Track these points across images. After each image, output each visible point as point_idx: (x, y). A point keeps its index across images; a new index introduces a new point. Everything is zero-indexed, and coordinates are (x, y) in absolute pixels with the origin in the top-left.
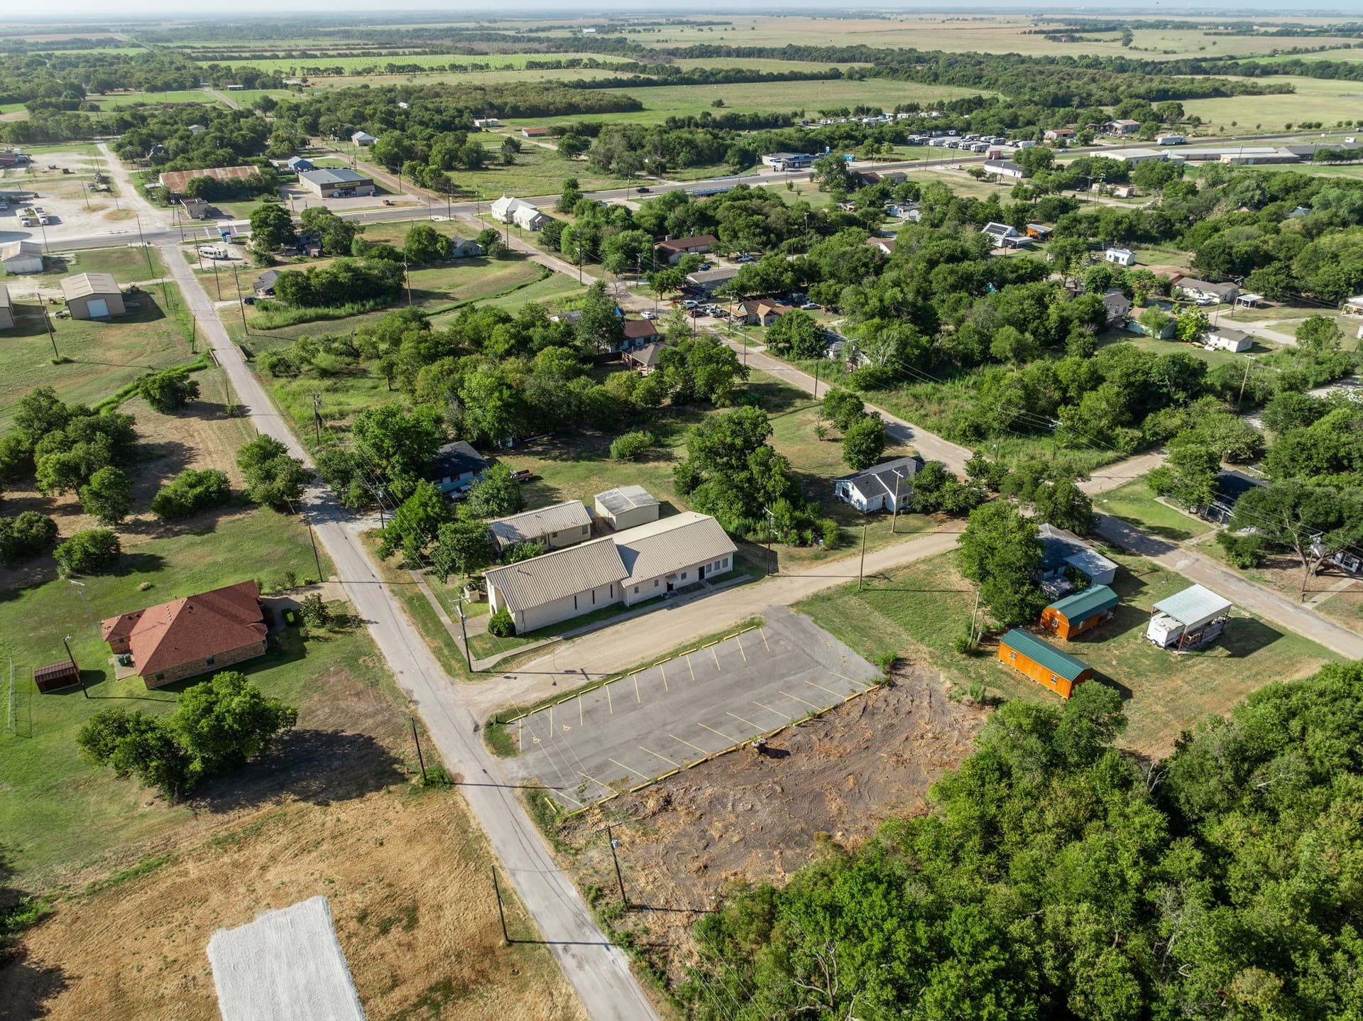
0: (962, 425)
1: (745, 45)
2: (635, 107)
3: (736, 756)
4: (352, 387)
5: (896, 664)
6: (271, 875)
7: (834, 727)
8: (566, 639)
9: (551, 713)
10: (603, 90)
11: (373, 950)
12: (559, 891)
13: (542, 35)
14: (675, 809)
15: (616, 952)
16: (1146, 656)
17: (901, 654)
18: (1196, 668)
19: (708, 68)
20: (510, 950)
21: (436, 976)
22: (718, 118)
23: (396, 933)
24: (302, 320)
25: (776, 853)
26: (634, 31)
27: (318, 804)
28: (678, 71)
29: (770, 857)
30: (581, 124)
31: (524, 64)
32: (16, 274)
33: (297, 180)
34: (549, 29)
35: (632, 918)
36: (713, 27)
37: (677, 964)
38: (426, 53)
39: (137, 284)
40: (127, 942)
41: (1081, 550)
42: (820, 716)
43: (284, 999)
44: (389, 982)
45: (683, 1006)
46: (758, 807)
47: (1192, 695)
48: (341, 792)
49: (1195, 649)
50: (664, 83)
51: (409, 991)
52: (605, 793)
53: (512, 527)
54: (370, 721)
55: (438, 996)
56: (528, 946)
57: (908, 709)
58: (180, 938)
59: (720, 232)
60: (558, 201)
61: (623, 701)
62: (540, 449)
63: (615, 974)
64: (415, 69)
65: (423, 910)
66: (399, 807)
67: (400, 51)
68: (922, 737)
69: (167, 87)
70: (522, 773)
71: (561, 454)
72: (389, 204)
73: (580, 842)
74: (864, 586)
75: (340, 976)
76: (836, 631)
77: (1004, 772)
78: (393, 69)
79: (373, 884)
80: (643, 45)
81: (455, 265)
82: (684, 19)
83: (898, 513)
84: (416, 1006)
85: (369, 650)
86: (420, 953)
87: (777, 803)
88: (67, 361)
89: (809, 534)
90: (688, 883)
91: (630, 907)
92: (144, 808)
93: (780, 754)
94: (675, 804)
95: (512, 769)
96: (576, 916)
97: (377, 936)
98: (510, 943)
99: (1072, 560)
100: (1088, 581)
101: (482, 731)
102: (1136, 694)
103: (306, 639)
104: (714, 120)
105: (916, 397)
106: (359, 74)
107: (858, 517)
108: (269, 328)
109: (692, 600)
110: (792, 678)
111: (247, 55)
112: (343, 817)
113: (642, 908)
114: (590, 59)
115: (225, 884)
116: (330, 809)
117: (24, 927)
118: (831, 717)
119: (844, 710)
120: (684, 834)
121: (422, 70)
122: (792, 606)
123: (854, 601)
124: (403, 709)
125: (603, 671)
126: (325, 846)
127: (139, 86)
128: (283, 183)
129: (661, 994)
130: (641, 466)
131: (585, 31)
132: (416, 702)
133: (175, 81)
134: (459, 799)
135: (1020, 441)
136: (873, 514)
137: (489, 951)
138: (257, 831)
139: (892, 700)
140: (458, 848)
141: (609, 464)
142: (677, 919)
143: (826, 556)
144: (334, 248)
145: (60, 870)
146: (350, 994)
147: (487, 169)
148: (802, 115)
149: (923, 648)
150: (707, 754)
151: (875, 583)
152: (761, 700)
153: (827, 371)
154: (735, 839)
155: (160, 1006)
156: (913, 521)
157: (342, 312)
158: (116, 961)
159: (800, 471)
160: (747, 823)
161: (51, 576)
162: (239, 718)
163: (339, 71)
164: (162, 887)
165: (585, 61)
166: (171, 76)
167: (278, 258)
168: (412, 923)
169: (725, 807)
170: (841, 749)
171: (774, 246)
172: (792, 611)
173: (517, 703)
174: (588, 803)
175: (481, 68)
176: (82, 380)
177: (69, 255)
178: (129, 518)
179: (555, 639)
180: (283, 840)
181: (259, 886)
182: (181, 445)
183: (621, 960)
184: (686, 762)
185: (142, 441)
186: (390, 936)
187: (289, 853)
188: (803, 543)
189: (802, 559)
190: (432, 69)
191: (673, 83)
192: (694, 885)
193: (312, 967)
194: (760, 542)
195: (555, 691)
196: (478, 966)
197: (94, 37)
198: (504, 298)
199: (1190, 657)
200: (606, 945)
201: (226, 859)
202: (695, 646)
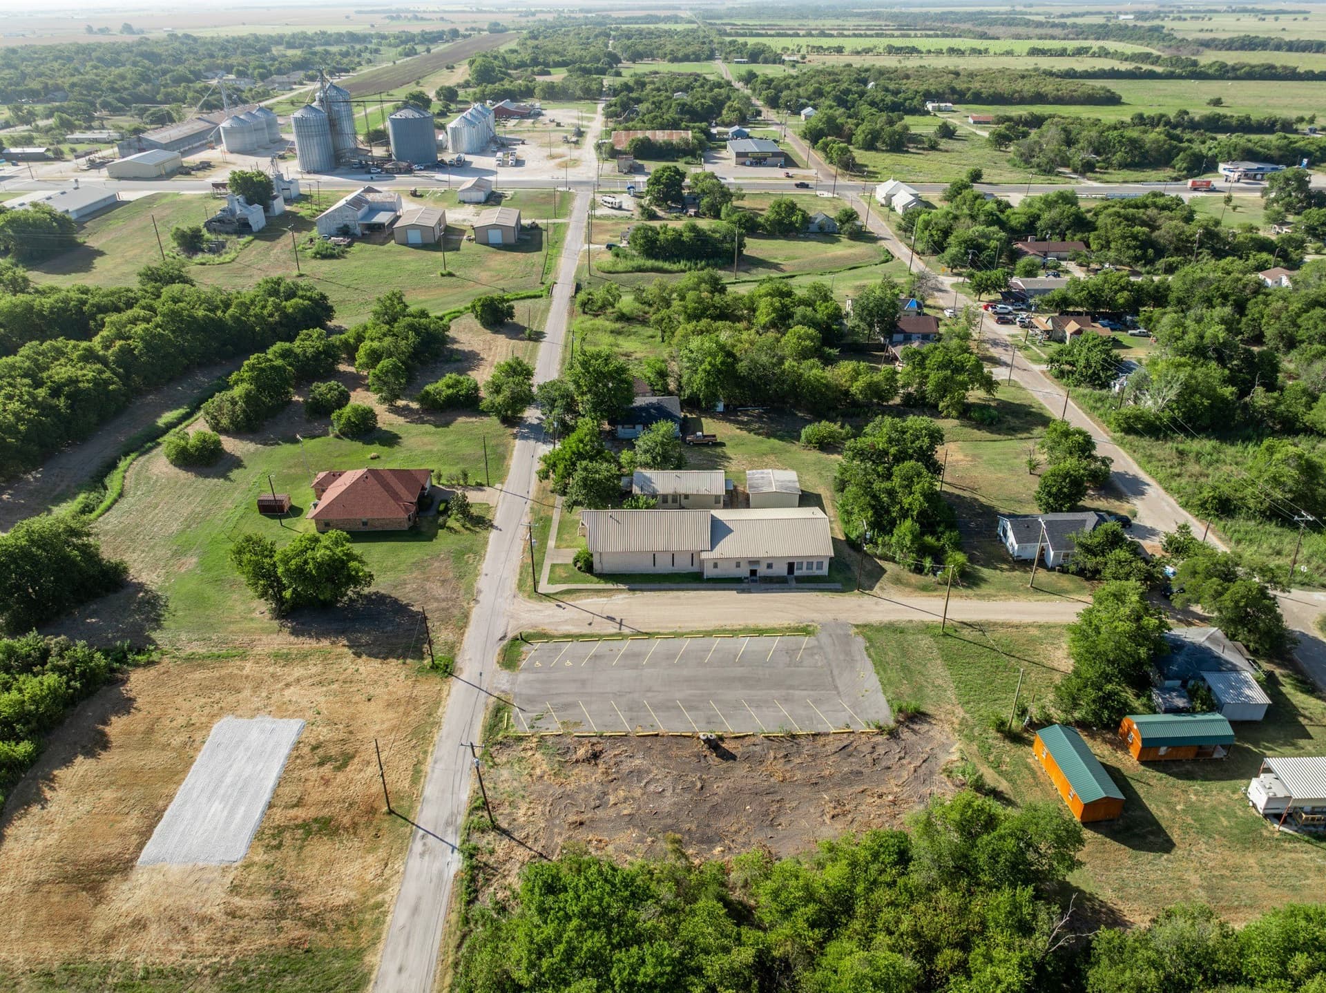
0: (1206, 494)
1: (1305, 37)
2: (1113, 100)
3: (685, 741)
4: (635, 333)
5: (915, 717)
6: (287, 692)
7: (799, 753)
8: (630, 590)
9: (567, 646)
10: (1082, 81)
11: (304, 774)
12: (456, 789)
13: (1069, 21)
14: (596, 764)
15: (458, 856)
16: (1230, 815)
17: (928, 708)
18: (1293, 855)
19: (1230, 63)
20: (387, 817)
21: (326, 812)
22: (1197, 118)
23: (327, 769)
24: (640, 269)
25: (649, 839)
26: (1180, 19)
27: (354, 653)
28: (1195, 64)
29: (641, 840)
30: (1032, 114)
31: (1026, 50)
32: (465, 202)
33: (725, 147)
34: (1083, 15)
35: (491, 836)
36: (1281, 16)
37: (492, 889)
38: (937, 36)
39: (538, 222)
40: (179, 700)
41: (1234, 669)
42: (793, 737)
43: (228, 780)
44: (295, 800)
45: (468, 923)
46: (668, 794)
47: (1257, 882)
48: (376, 650)
49: (1310, 834)
50: (1170, 76)
51: (302, 814)
52: (553, 727)
53: (649, 480)
54: (435, 605)
55: (315, 827)
56: (400, 821)
57: (889, 763)
58: (207, 710)
59: (1091, 240)
60: (944, 190)
61: (633, 658)
62: (745, 419)
63: (441, 873)
64: (913, 50)
65: (356, 760)
66: (402, 677)
67: (912, 33)
68: (880, 796)
69: (686, 58)
70: (506, 687)
71: (760, 428)
72: (788, 176)
73: (502, 759)
74: (947, 632)
75: (271, 782)
76: (880, 666)
77: (904, 858)
78: (891, 50)
79: (341, 727)
80: (1175, 34)
81: (806, 239)
82: (1250, 7)
83: (1052, 569)
84: (297, 827)
85: (478, 552)
86: (329, 790)
87: (687, 796)
88: (451, 275)
89: (928, 563)
90: (556, 830)
91: (496, 827)
92: (257, 615)
93: (727, 756)
94: (600, 761)
95: (503, 680)
96: (452, 814)
97: (314, 765)
98: (391, 812)
99: (1212, 679)
100: (1212, 705)
101: (505, 642)
102: (1178, 852)
103: (443, 526)
104: (1192, 120)
105: (1181, 453)
106: (858, 53)
107: (1005, 561)
108: (610, 272)
109: (767, 591)
110: (797, 693)
111: (772, 32)
112: (362, 669)
113: (505, 832)
114: (1101, 48)
115: (258, 685)
116: (360, 661)
117: (137, 665)
118: (803, 742)
119: (821, 740)
120: (589, 790)
121: (919, 52)
122: (857, 626)
123: (925, 641)
124: (465, 604)
125: (637, 627)
126: (335, 686)
127: (664, 57)
128: (712, 149)
129: (459, 906)
130: (824, 456)
131: (1122, 17)
132: (476, 601)
133: (694, 53)
134: (446, 688)
135: (1278, 530)
136: (1023, 564)
137: (372, 811)
138: (304, 657)
139: (881, 750)
140: (415, 725)
141: (795, 448)
142: (521, 854)
143: (935, 590)
144: (709, 210)
145: (183, 636)
146: (266, 797)
147: (907, 152)
148: (1312, 120)
149: (960, 712)
150: (662, 730)
151: (966, 633)
152: (750, 702)
153: (1099, 405)
154: (625, 812)
155: (163, 750)
156: (1065, 581)
157: (675, 267)
158: (166, 709)
159: (982, 500)
160: (647, 803)
161: (326, 434)
162: (319, 566)
163: (840, 50)
164: (223, 672)
165: (1095, 49)
166: (695, 47)
167: (660, 213)
168: (344, 765)
169: (639, 781)
170: (788, 775)
171: (1150, 262)
172: (853, 631)
173: (550, 630)
174: (533, 731)
175: (980, 52)
176: (450, 291)
177: (510, 193)
178: (401, 403)
179: (621, 586)
180: (314, 670)
181: (275, 697)
182: (478, 355)
183: (456, 863)
184: (639, 729)
185: (455, 346)
186: (322, 769)
187: (310, 681)
188: (919, 570)
189: (908, 585)
190: (929, 52)
191: (1180, 77)
192: (560, 834)
193: (259, 767)
194: (876, 555)
195: (586, 630)
196: (356, 819)
197: (662, 14)
198: (828, 276)
199: (1293, 839)
200: (454, 848)
201: (271, 669)
202: (734, 633)
